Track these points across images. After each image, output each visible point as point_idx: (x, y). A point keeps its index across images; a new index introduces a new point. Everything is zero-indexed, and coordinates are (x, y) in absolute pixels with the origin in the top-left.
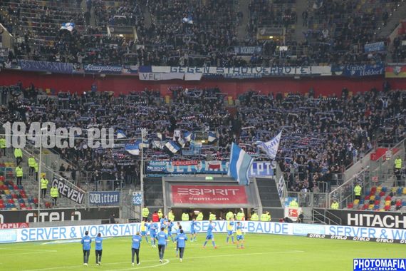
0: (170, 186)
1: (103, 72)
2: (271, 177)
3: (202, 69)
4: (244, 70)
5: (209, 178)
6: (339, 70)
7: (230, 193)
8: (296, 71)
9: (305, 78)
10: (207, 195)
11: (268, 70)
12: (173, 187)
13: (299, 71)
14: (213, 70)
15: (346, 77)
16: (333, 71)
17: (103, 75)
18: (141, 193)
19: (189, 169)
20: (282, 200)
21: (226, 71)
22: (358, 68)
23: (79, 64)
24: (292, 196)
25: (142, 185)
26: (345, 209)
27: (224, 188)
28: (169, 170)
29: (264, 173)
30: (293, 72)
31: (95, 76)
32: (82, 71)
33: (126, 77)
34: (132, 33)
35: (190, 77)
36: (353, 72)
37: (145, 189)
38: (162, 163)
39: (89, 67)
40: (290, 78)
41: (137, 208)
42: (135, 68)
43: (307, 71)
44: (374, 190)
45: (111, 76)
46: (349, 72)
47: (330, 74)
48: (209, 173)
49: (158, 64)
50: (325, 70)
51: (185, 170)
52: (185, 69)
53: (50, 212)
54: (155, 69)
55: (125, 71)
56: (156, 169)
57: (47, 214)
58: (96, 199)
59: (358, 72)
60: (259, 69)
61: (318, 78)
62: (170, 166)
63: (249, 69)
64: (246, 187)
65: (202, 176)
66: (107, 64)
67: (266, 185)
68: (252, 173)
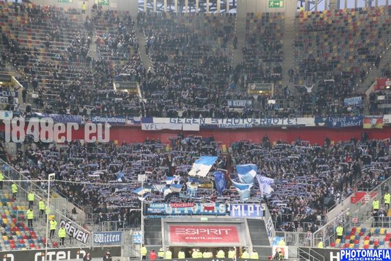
0: (169, 227)
2: (260, 218)
3: (198, 120)
4: (237, 121)
5: (204, 219)
6: (322, 122)
7: (223, 233)
8: (283, 122)
9: (291, 128)
10: (201, 234)
11: (258, 121)
12: (171, 227)
13: (285, 122)
14: (208, 121)
15: (328, 127)
16: (316, 122)
18: (142, 233)
20: (270, 239)
21: (220, 121)
22: (338, 120)
23: (87, 116)
24: (281, 235)
25: (142, 226)
26: (328, 248)
27: (217, 228)
28: (168, 212)
29: (255, 214)
30: (280, 122)
33: (129, 127)
34: (136, 88)
35: (187, 128)
36: (335, 124)
37: (145, 229)
38: (161, 205)
39: (96, 119)
40: (279, 128)
41: (138, 247)
42: (138, 119)
43: (293, 122)
44: (354, 230)
45: (116, 127)
46: (331, 123)
47: (314, 125)
48: (204, 214)
49: (159, 115)
50: (309, 121)
51: (183, 211)
52: (183, 120)
53: (57, 251)
54: (156, 120)
55: (129, 122)
56: (156, 211)
57: (54, 253)
58: (99, 238)
59: (339, 123)
60: (250, 120)
61: (303, 128)
62: (168, 208)
63: (241, 120)
64: (238, 227)
65: (198, 217)
66: (113, 116)
67: (256, 225)
68: (243, 214)
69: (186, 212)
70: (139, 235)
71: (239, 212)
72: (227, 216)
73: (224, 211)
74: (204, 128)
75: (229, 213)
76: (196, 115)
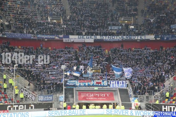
0: (78, 92)
1: (46, 38)
2: (126, 88)
3: (93, 37)
4: (113, 37)
5: (96, 88)
6: (159, 37)
7: (106, 95)
9: (142, 41)
10: (94, 97)
11: (125, 37)
12: (79, 93)
13: (139, 38)
14: (98, 37)
15: (162, 40)
17: (46, 40)
18: (63, 95)
19: (87, 84)
20: (131, 99)
21: (104, 37)
22: (167, 36)
23: (34, 34)
24: (136, 97)
25: (64, 92)
26: (161, 103)
27: (103, 93)
28: (77, 85)
29: (123, 86)
30: (136, 38)
31: (43, 40)
32: (36, 38)
33: (57, 40)
34: (60, 20)
35: (87, 41)
37: (65, 94)
38: (74, 81)
39: (39, 36)
40: (135, 41)
41: (61, 103)
42: (61, 36)
43: (143, 37)
44: (175, 94)
45: (50, 40)
46: (163, 38)
47: (154, 39)
48: (96, 86)
49: (73, 34)
50: (151, 37)
51: (85, 84)
52: (85, 37)
53: (19, 105)
54: (71, 37)
55: (57, 38)
56: (71, 84)
57: (17, 106)
58: (41, 98)
59: (168, 38)
60: (120, 36)
61: (148, 41)
62: (77, 83)
63: (116, 37)
64: (114, 93)
65: (93, 87)
66: (48, 35)
67: (123, 92)
68: (117, 86)
70: (62, 97)
71: (114, 85)
72: (108, 87)
73: (107, 84)
74: (96, 41)
75: (109, 85)
76: (92, 34)
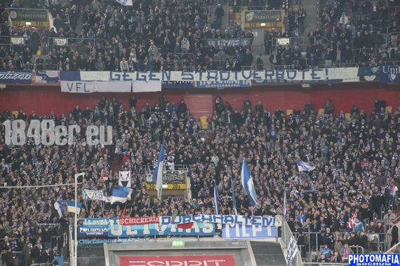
0: (117, 258)
1: (2, 81)
2: (273, 240)
3: (159, 75)
4: (225, 75)
5: (178, 243)
6: (371, 74)
8: (305, 76)
9: (318, 87)
11: (261, 74)
12: (122, 259)
13: (308, 76)
14: (176, 76)
15: (382, 84)
16: (361, 75)
21: (196, 76)
22: (399, 70)
27: (202, 259)
28: (114, 233)
29: (264, 234)
30: (299, 76)
33: (39, 88)
34: (46, 19)
36: (393, 77)
38: (103, 222)
40: (296, 87)
42: (54, 74)
43: (321, 75)
45: (15, 88)
46: (386, 76)
47: (357, 80)
48: (177, 235)
49: (92, 67)
50: (349, 74)
51: (140, 231)
52: (133, 75)
54: (85, 75)
55: (38, 79)
56: (94, 232)
60: (247, 73)
61: (338, 85)
62: (116, 227)
63: (232, 74)
64: (236, 256)
65: (167, 240)
66: (9, 69)
68: (245, 235)
69: (146, 232)
71: (236, 231)
72: (216, 238)
73: (211, 230)
74: (169, 88)
75: (218, 232)
76: (155, 67)
